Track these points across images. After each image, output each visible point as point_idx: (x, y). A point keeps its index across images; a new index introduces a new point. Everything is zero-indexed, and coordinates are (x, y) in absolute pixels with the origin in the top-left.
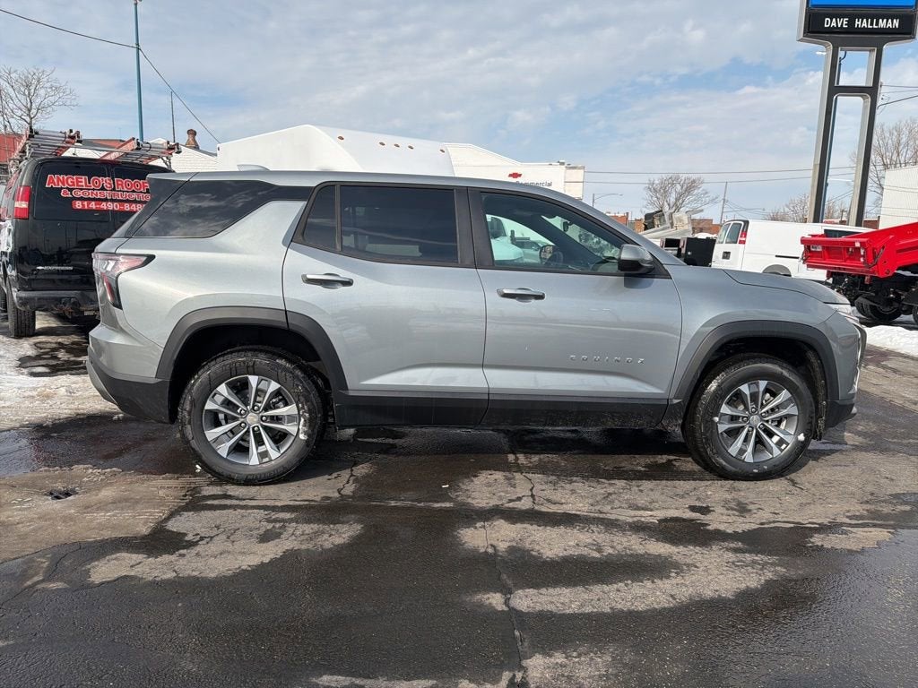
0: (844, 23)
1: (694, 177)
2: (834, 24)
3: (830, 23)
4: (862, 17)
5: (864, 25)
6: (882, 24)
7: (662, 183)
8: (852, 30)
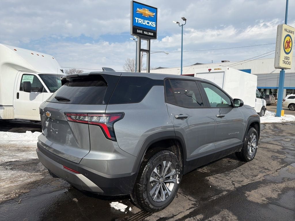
0: (141, 32)
1: (80, 70)
2: (139, 32)
3: (138, 31)
4: (146, 31)
5: (146, 33)
6: (150, 34)
7: (70, 71)
8: (143, 34)
